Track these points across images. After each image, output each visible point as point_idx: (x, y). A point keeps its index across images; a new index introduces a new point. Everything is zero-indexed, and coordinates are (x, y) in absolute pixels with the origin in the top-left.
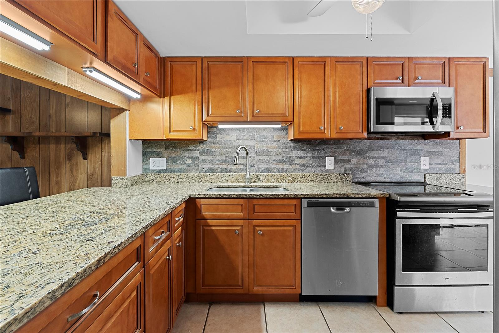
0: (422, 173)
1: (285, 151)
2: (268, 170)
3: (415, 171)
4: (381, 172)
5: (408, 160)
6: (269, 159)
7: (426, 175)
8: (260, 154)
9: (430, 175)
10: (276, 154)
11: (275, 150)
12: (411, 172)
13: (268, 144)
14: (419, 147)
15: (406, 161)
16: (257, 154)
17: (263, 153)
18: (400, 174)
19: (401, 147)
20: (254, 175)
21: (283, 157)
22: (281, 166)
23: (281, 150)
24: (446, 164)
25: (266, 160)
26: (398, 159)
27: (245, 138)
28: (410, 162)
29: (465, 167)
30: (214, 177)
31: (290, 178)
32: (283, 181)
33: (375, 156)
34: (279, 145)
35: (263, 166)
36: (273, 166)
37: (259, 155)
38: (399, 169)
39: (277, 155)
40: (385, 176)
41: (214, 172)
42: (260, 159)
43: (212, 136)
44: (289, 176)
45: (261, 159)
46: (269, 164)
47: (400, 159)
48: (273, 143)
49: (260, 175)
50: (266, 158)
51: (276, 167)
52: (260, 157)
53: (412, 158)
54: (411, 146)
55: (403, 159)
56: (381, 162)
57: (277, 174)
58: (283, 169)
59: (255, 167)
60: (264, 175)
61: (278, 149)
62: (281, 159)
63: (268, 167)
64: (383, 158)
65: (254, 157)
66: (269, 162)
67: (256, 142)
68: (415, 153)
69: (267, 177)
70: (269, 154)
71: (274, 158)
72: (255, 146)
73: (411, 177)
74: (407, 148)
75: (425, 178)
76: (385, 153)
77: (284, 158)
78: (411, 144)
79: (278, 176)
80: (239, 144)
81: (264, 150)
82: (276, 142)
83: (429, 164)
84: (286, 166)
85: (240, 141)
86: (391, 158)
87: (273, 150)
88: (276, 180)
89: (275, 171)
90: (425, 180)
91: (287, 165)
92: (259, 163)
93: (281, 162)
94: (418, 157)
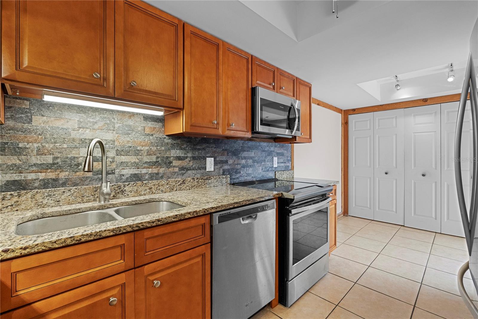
0: (273, 171)
1: (160, 149)
2: (137, 178)
3: (270, 169)
4: (250, 172)
5: (266, 160)
6: (137, 161)
7: (277, 172)
8: (122, 153)
9: (278, 173)
10: (149, 154)
11: (147, 148)
12: (268, 171)
13: (135, 139)
14: (272, 149)
15: (265, 161)
16: (118, 153)
17: (129, 152)
18: (262, 173)
19: (262, 148)
20: (113, 187)
21: (157, 158)
22: (155, 171)
23: (155, 148)
24: (285, 163)
25: (132, 162)
26: (261, 159)
27: (96, 126)
28: (268, 162)
29: (294, 164)
30: (23, 198)
31: (168, 186)
32: (159, 192)
33: (246, 157)
34: (153, 141)
35: (127, 172)
36: (144, 171)
37: (121, 155)
38: (261, 168)
39: (150, 155)
40: (253, 175)
41: (24, 189)
42: (123, 161)
43: (17, 116)
44: (167, 183)
45: (126, 161)
46: (138, 168)
47: (262, 159)
48: (143, 137)
49: (124, 186)
50: (133, 159)
51: (148, 172)
52: (124, 158)
53: (268, 159)
54: (268, 148)
55: (263, 159)
56: (250, 162)
57: (150, 182)
58: (157, 174)
59: (114, 173)
60: (130, 185)
61: (151, 147)
62: (155, 160)
63: (136, 172)
64: (251, 158)
65: (114, 158)
66: (137, 165)
67: (117, 135)
68: (270, 154)
69: (135, 188)
70: (137, 153)
71: (146, 159)
72: (114, 141)
73: (268, 175)
74: (266, 150)
75: (275, 175)
76: (252, 154)
77: (159, 159)
78: (268, 146)
79: (152, 184)
80: (84, 136)
81: (131, 147)
82: (148, 137)
83: (278, 163)
84: (162, 170)
85: (87, 132)
86: (256, 158)
87: (144, 147)
88: (148, 190)
89: (147, 177)
90: (275, 177)
91: (164, 169)
92: (121, 168)
93: (154, 165)
94: (272, 157)
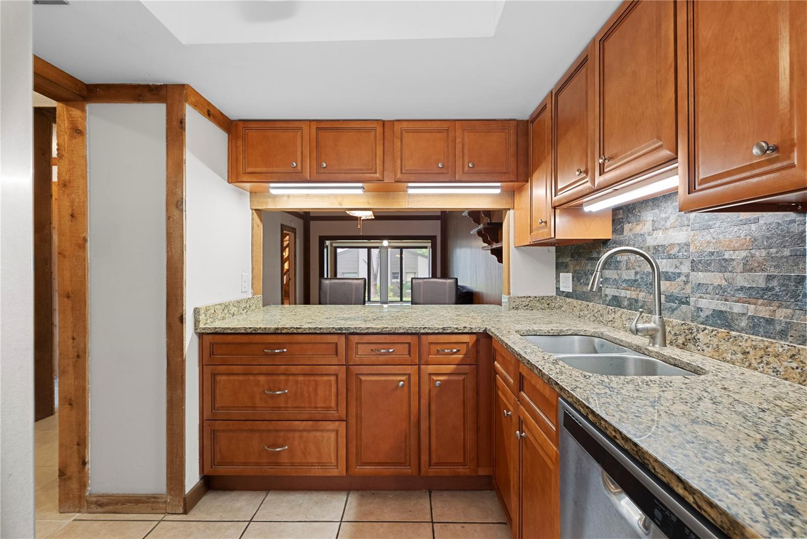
1: (778, 255)
2: (722, 319)
6: (724, 283)
8: (700, 266)
10: (748, 268)
11: (744, 254)
13: (721, 236)
16: (694, 267)
17: (709, 265)
20: (682, 328)
21: (769, 278)
22: (764, 312)
23: (764, 253)
25: (716, 284)
27: (668, 224)
30: (616, 316)
31: (794, 365)
32: (766, 369)
34: (756, 234)
35: (709, 304)
36: (737, 308)
37: (698, 270)
39: (751, 270)
41: (618, 306)
42: (702, 282)
43: (617, 228)
44: (790, 354)
45: (704, 282)
46: (726, 300)
48: (736, 229)
49: (698, 331)
50: (715, 278)
51: (745, 311)
52: (701, 277)
57: (746, 336)
58: (770, 322)
59: (688, 303)
60: (706, 331)
61: (753, 252)
62: (763, 285)
63: (723, 309)
65: (687, 276)
66: (724, 292)
67: (692, 233)
69: (715, 340)
70: (724, 265)
71: (741, 280)
72: (688, 245)
77: (775, 283)
79: (749, 343)
80: (657, 241)
81: (712, 253)
82: (746, 227)
84: (781, 314)
85: (660, 234)
87: (737, 252)
88: (740, 356)
89: (743, 324)
91: (789, 311)
92: (698, 295)
93: (762, 297)
